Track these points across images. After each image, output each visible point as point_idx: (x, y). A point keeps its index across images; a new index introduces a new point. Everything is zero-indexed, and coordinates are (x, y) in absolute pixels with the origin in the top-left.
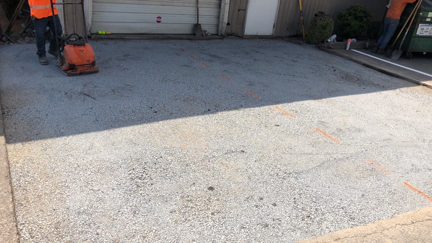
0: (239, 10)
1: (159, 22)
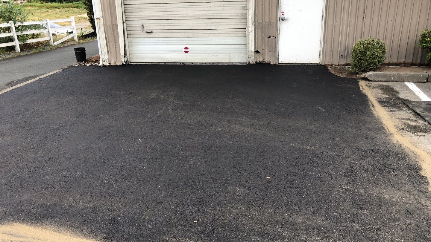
0: (269, 37)
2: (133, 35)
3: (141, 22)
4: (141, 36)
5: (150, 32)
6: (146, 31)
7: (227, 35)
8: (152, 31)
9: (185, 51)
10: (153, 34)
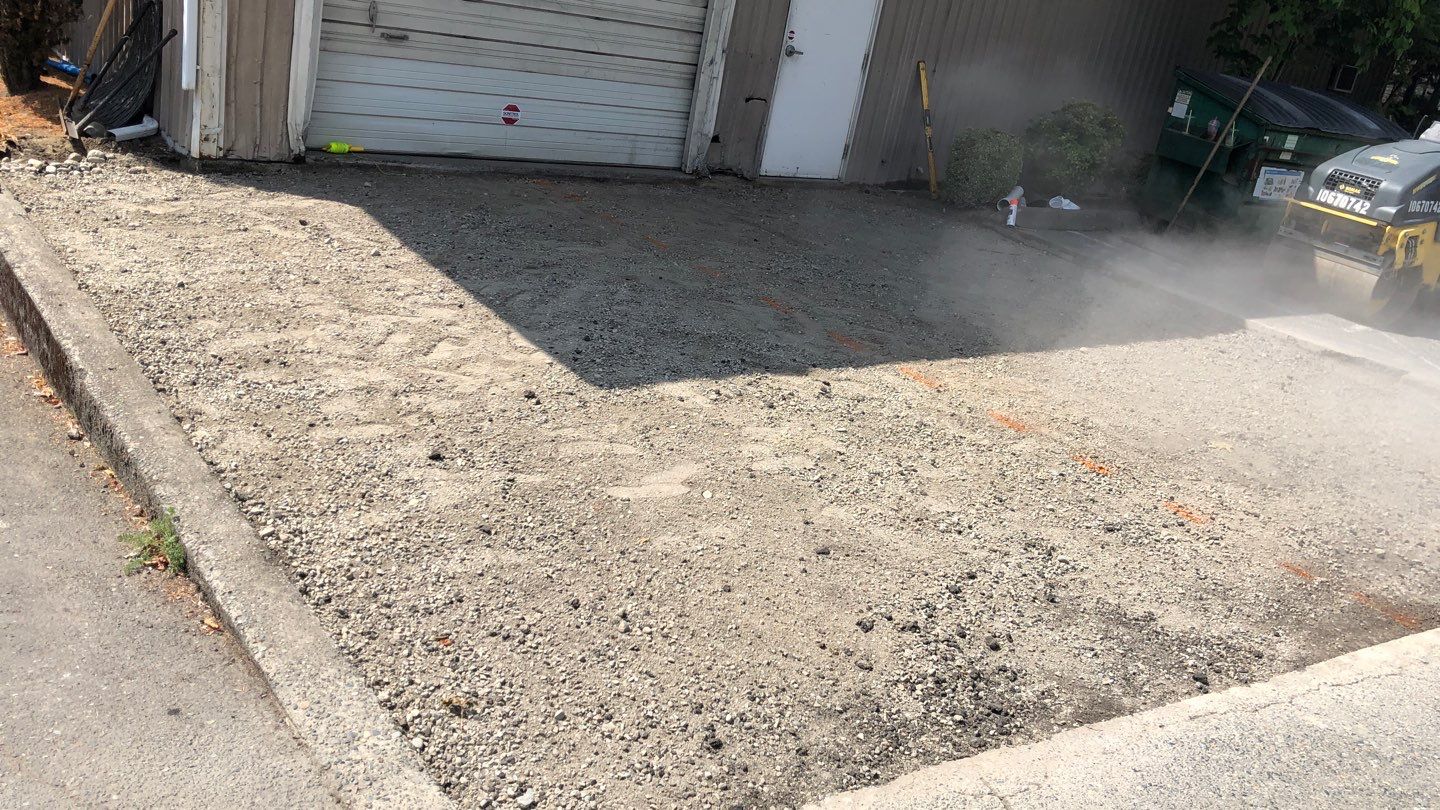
0: (747, 100)
1: (509, 121)
5: (397, 37)
8: (404, 33)
9: (508, 117)
10: (405, 43)
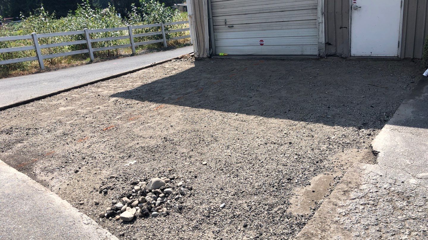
0: (341, 28)
1: (262, 45)
2: (218, 29)
3: (224, 18)
4: (224, 31)
5: (231, 27)
6: (228, 26)
7: (299, 27)
8: (233, 25)
9: (261, 43)
10: (233, 28)
